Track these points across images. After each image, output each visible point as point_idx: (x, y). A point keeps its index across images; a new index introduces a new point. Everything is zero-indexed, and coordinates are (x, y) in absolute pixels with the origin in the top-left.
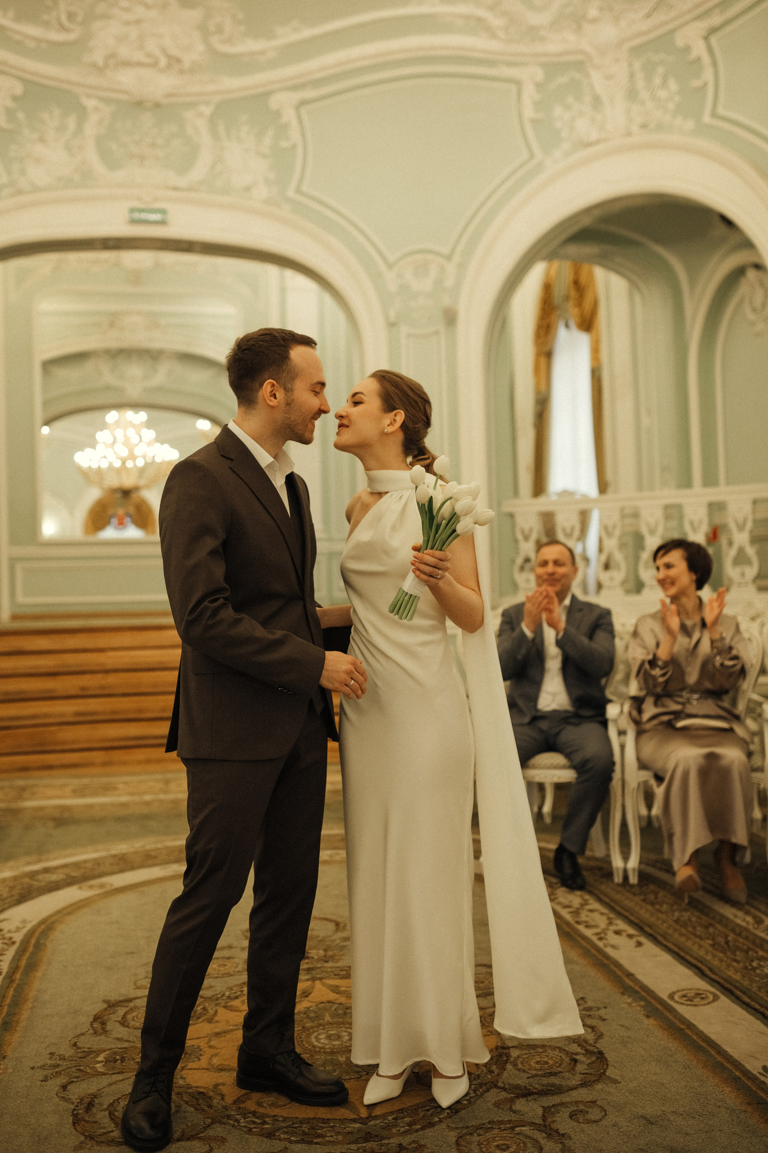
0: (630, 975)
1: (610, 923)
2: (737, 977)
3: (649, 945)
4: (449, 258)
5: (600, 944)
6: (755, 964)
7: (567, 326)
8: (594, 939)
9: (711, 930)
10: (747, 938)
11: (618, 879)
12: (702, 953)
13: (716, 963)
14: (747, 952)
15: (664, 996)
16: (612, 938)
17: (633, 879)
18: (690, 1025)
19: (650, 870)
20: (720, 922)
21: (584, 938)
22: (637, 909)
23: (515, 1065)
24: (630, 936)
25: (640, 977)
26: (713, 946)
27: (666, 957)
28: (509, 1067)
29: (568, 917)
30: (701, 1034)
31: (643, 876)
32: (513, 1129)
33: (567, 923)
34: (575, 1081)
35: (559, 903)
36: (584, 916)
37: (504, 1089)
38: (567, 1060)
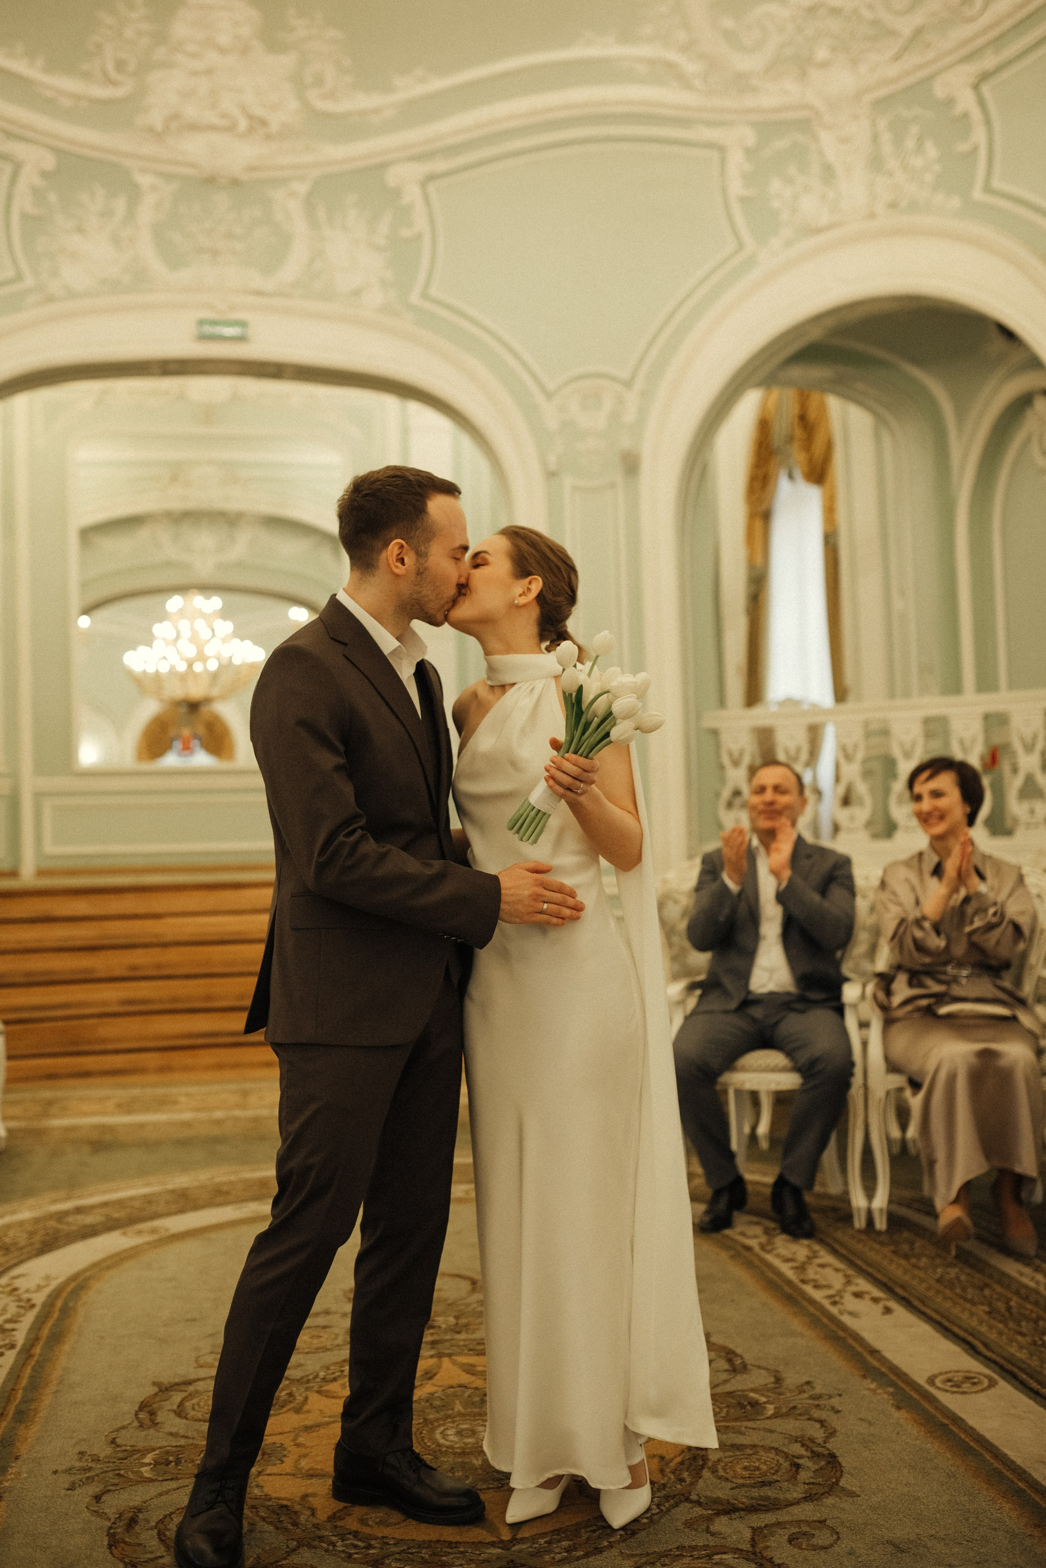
0: (874, 1352)
1: (848, 1282)
2: (1022, 1355)
3: (900, 1312)
4: (628, 384)
5: (834, 1310)
7: (791, 476)
8: (826, 1303)
9: (987, 1292)
10: (1036, 1304)
11: (860, 1223)
12: (974, 1323)
13: (994, 1336)
14: (1036, 1322)
15: (922, 1381)
16: (850, 1303)
17: (881, 1224)
18: (957, 1420)
19: (903, 1211)
20: (999, 1282)
21: (812, 1302)
22: (885, 1263)
23: (714, 1471)
24: (875, 1300)
25: (888, 1355)
26: (989, 1313)
27: (925, 1329)
28: (706, 1473)
29: (790, 1274)
30: (971, 1432)
31: (893, 1220)
32: (710, 1556)
33: (789, 1282)
34: (796, 1493)
35: (778, 1256)
36: (812, 1273)
37: (699, 1503)
38: (786, 1465)
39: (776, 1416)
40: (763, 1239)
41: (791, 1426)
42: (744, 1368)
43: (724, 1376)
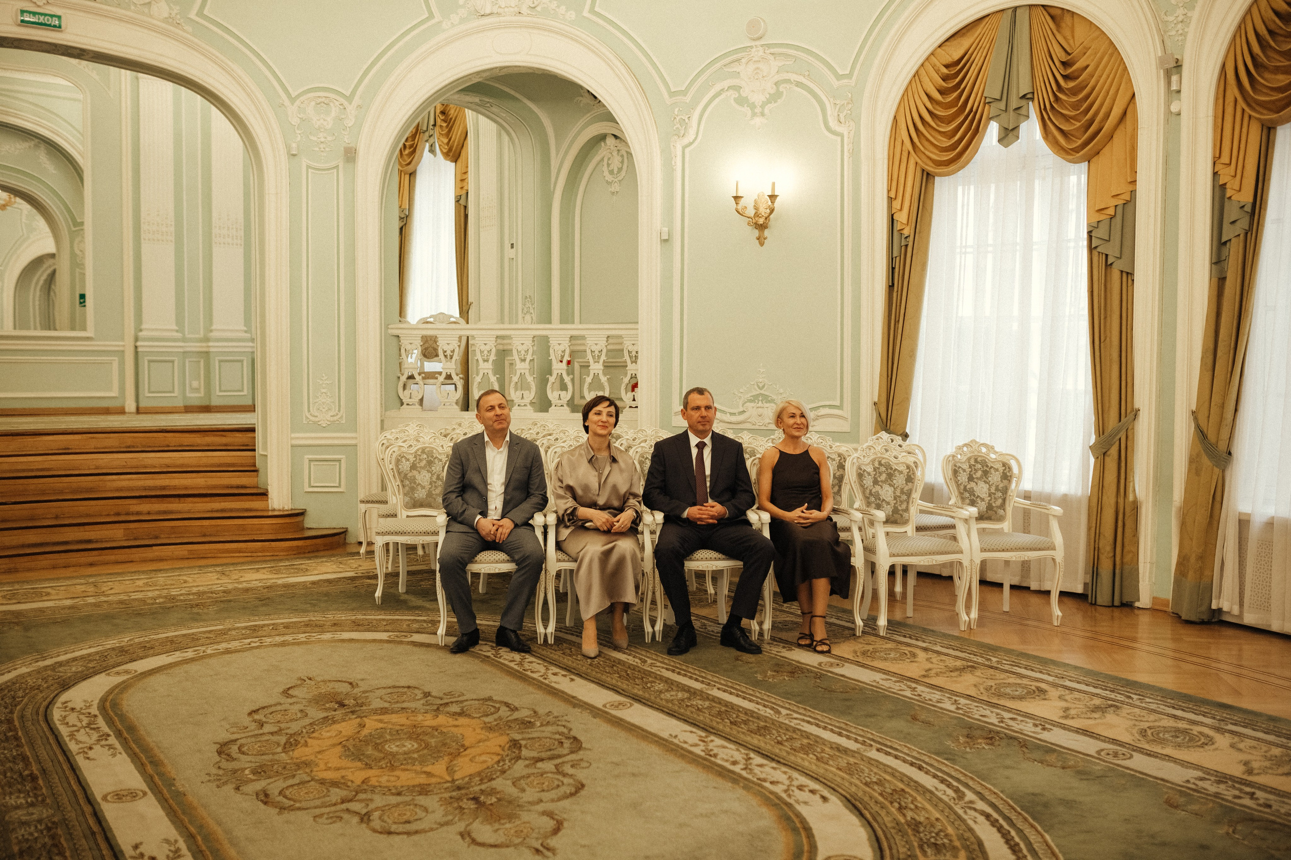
0: (573, 697)
1: (547, 669)
2: (640, 693)
3: (578, 680)
4: (350, 99)
5: (546, 682)
6: (649, 685)
8: (541, 679)
9: (615, 668)
10: (639, 671)
11: (540, 641)
12: (614, 681)
13: (625, 686)
14: (642, 678)
15: (600, 706)
16: (554, 678)
17: (551, 641)
18: (621, 719)
19: (560, 634)
20: (619, 663)
21: (534, 679)
22: (561, 659)
23: (527, 748)
24: (564, 676)
25: (580, 698)
26: (620, 677)
27: (593, 686)
28: (523, 749)
29: (516, 667)
30: (629, 723)
31: (557, 639)
32: (542, 775)
33: (517, 671)
34: (566, 751)
35: (505, 659)
36: (526, 666)
37: (526, 759)
38: (556, 743)
39: (542, 725)
40: (493, 652)
41: (550, 728)
42: (517, 709)
43: (509, 713)
